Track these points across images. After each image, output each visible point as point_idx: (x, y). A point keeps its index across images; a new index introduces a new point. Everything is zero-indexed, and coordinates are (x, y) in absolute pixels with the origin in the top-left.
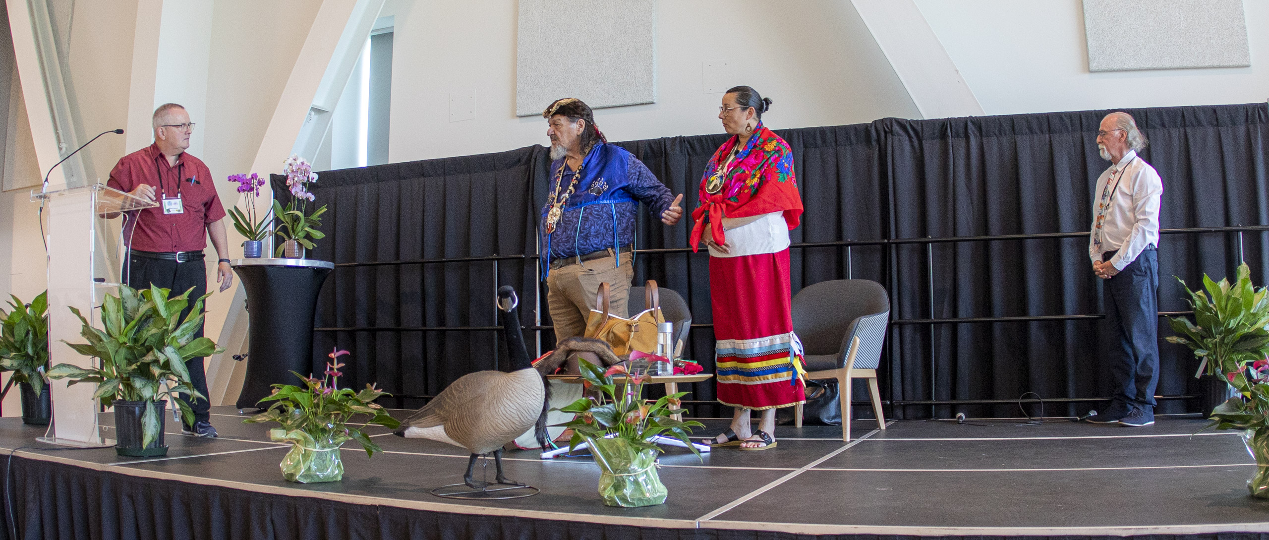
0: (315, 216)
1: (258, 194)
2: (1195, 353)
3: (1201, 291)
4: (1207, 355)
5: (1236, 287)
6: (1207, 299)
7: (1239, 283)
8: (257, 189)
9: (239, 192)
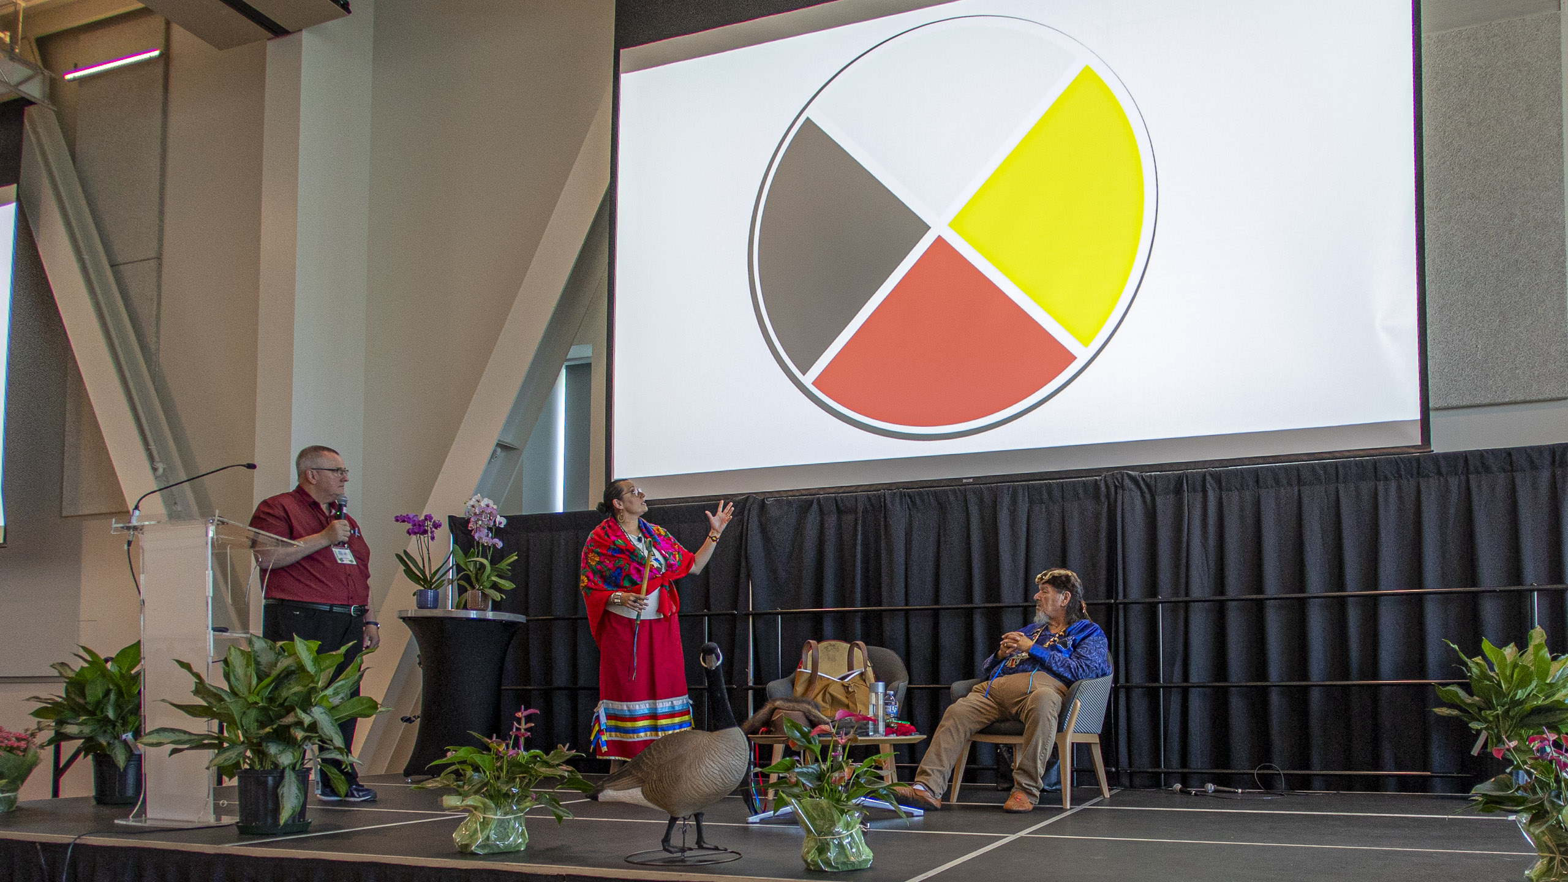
0: (504, 565)
1: (433, 538)
2: (1470, 725)
3: (1480, 657)
4: (1486, 729)
5: (1526, 654)
6: (1486, 665)
7: (1531, 649)
8: (432, 532)
9: (410, 534)
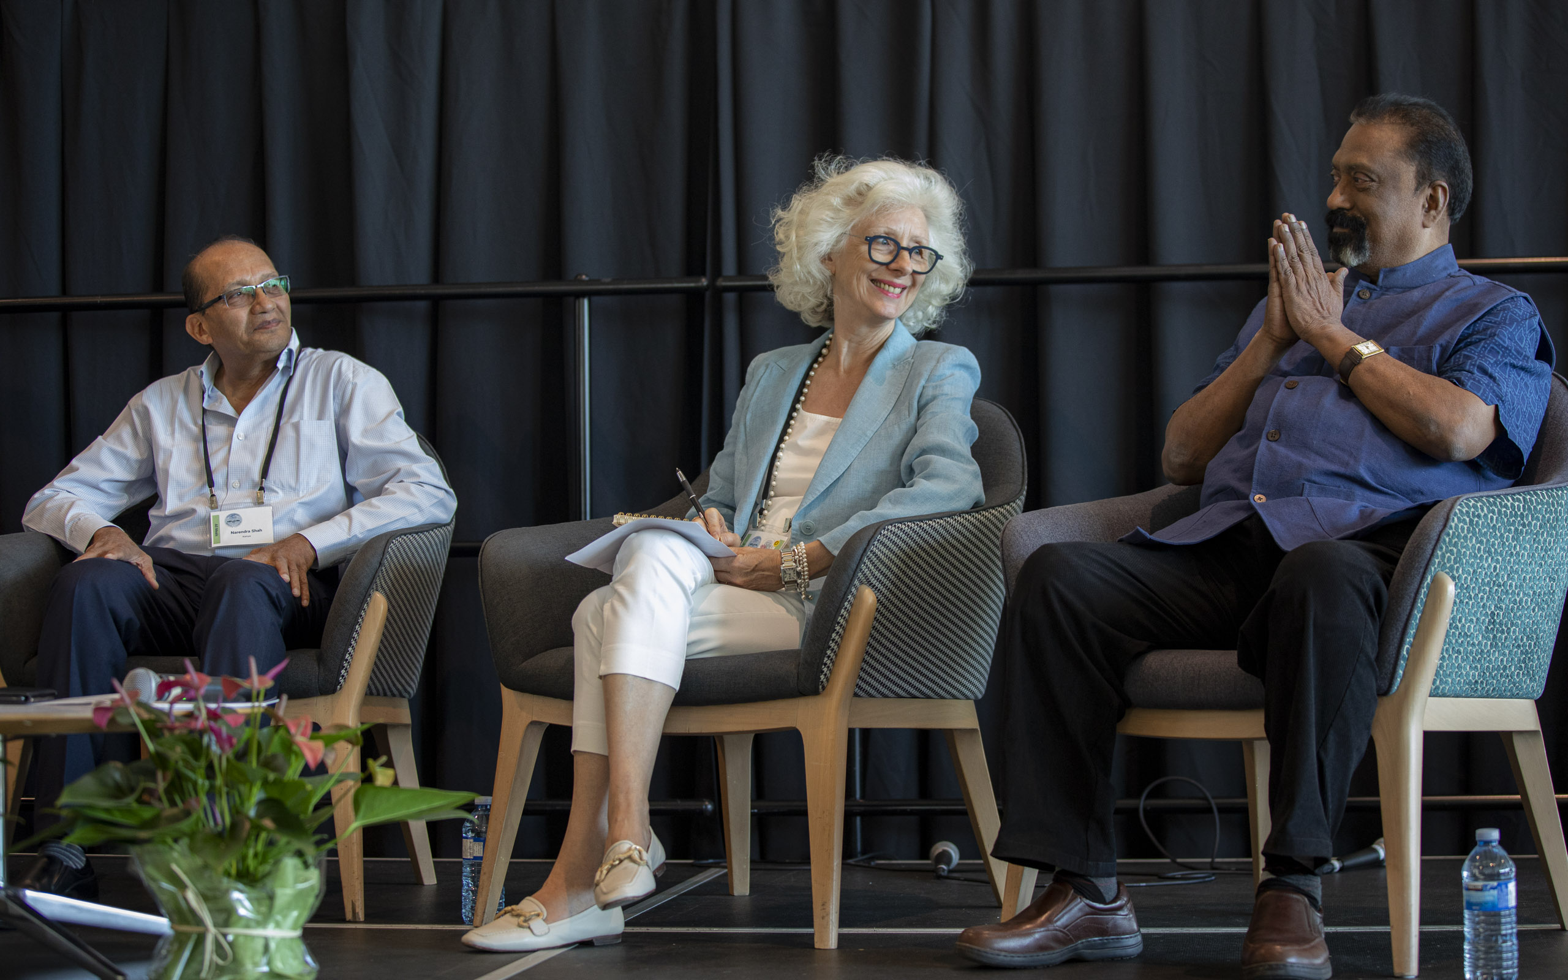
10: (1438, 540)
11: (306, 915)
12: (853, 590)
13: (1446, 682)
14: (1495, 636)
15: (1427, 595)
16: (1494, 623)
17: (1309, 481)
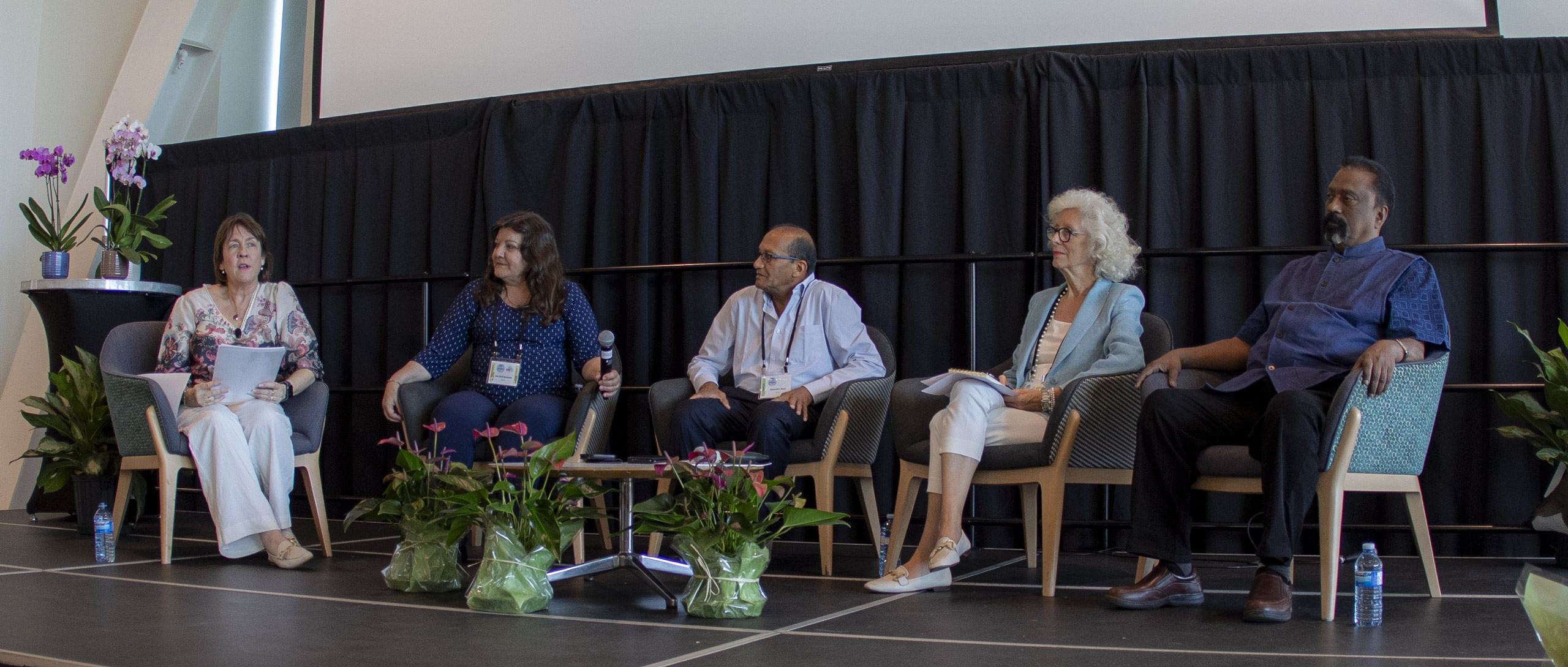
1: (64, 180)
2: (1543, 453)
8: (63, 172)
9: (37, 176)
10: (1351, 390)
11: (761, 570)
12: (1067, 412)
13: (1360, 465)
14: (1389, 442)
15: (1346, 419)
16: (1388, 434)
17: (1296, 359)
